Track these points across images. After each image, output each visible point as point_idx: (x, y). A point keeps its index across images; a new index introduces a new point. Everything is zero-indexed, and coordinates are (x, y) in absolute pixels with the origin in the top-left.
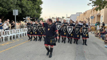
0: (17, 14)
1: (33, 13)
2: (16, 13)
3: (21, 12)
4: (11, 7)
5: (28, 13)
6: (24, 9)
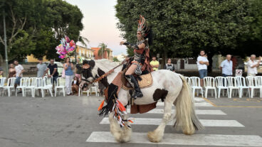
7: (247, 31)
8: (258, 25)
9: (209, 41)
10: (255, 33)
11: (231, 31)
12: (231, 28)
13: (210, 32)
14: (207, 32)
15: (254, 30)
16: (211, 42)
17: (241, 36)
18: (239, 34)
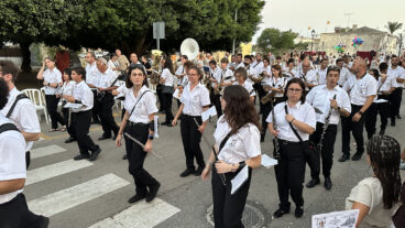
0: (162, 36)
1: (220, 25)
2: (159, 31)
3: (176, 27)
4: (149, 15)
5: (200, 28)
6: (187, 17)
7: (81, 15)
8: (93, 7)
9: (21, 24)
10: (92, 19)
11: (57, 11)
12: (57, 7)
13: (22, 9)
14: (16, 8)
15: (90, 14)
16: (25, 27)
17: (74, 22)
18: (70, 18)
